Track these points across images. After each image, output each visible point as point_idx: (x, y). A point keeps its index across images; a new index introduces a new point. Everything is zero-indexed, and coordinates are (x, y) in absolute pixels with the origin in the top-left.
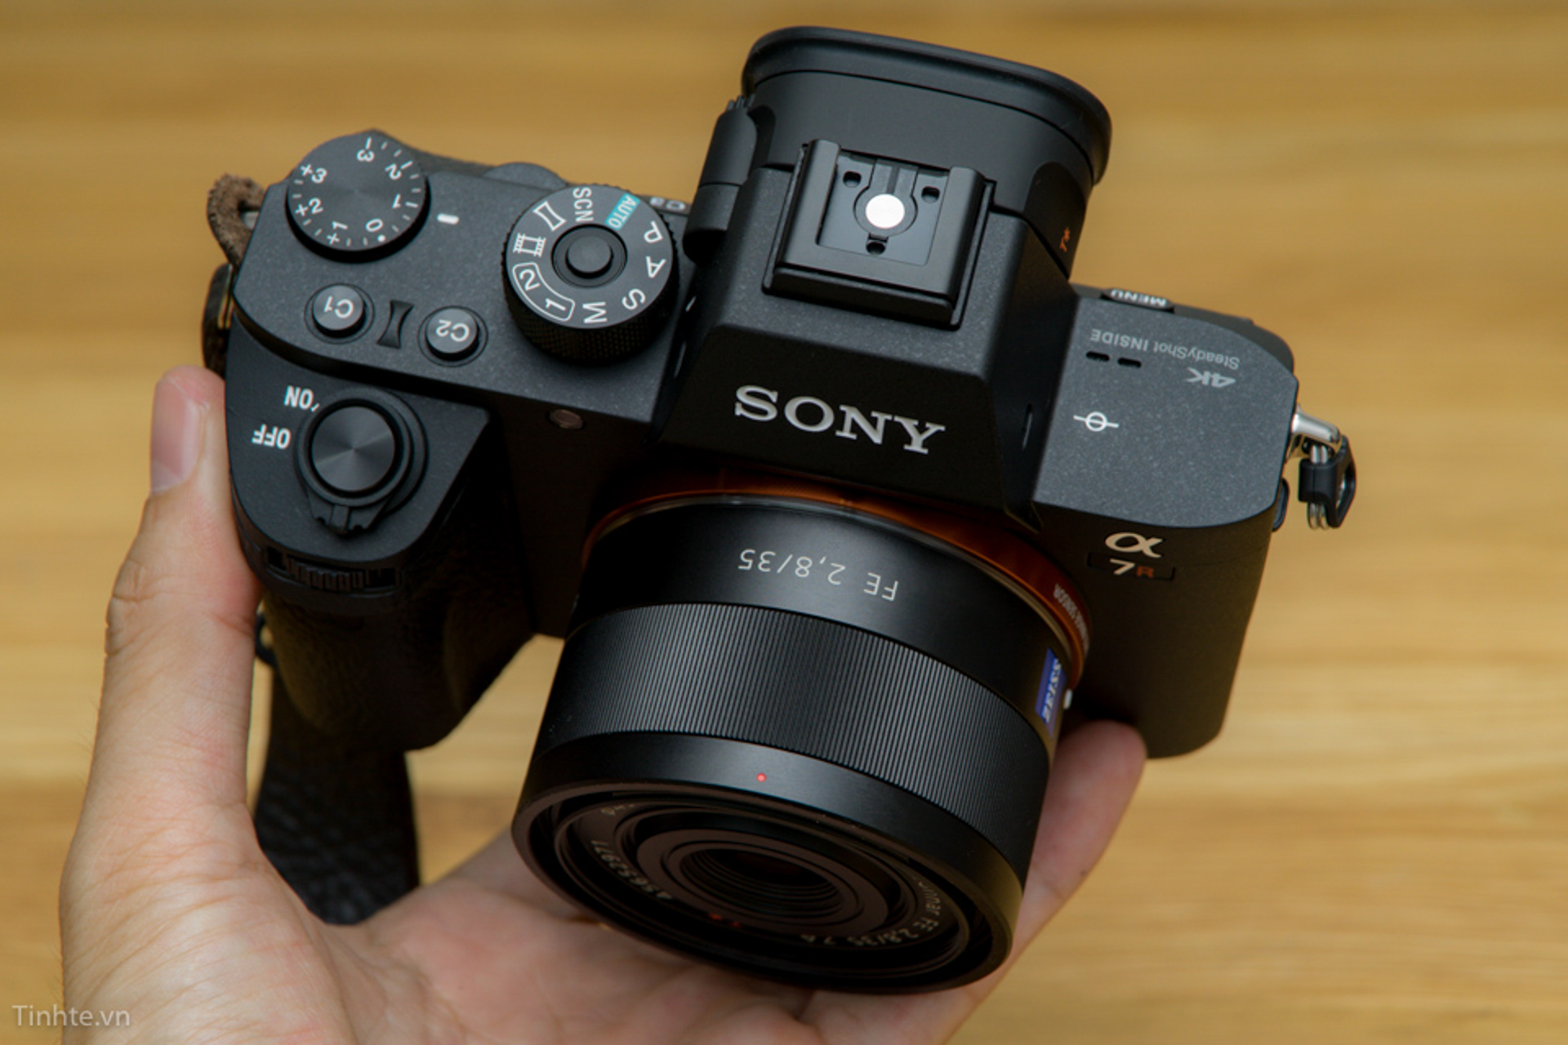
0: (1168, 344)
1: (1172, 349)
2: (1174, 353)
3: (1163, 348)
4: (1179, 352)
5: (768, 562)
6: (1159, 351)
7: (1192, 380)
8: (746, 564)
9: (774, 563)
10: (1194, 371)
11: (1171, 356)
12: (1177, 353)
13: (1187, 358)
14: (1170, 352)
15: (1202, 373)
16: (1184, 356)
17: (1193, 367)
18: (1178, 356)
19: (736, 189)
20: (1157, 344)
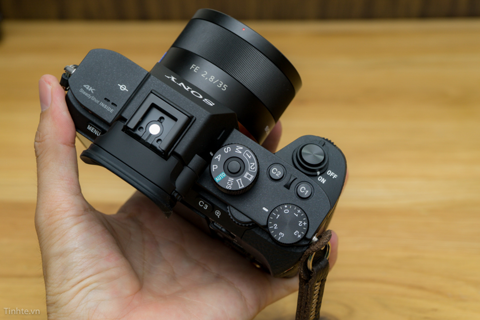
0: (95, 102)
1: (95, 100)
2: (95, 99)
3: (97, 101)
4: (93, 98)
5: (220, 84)
6: (98, 101)
7: (94, 90)
8: (225, 86)
9: (218, 83)
10: (92, 92)
11: (96, 98)
12: (94, 98)
13: (92, 96)
14: (96, 99)
15: (91, 91)
16: (92, 97)
17: (92, 93)
18: (94, 97)
19: (189, 165)
20: (98, 103)
